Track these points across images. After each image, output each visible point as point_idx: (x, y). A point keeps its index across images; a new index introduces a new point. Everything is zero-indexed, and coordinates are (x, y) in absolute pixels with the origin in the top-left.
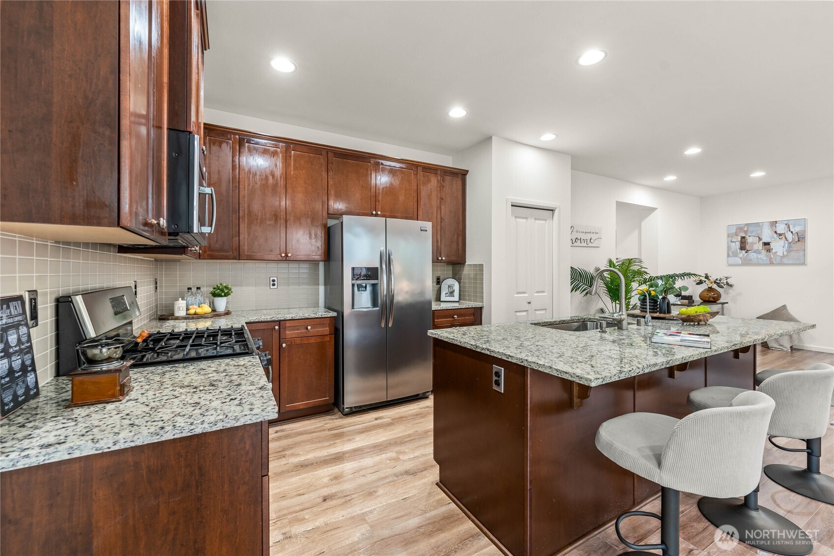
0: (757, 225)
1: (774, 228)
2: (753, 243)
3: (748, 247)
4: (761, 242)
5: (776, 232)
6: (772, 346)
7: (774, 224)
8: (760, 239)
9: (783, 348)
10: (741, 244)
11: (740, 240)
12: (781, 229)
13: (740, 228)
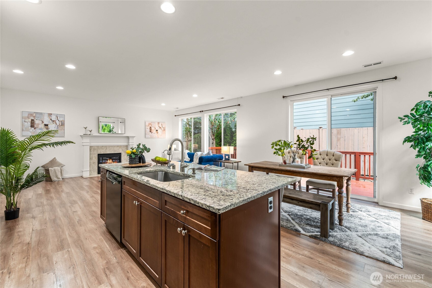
0: (41, 114)
1: (50, 117)
2: (38, 124)
3: (35, 126)
4: (43, 124)
5: (51, 119)
6: (54, 180)
7: (50, 115)
8: (43, 122)
9: (59, 180)
10: (31, 124)
11: (30, 121)
12: (54, 118)
13: (31, 114)
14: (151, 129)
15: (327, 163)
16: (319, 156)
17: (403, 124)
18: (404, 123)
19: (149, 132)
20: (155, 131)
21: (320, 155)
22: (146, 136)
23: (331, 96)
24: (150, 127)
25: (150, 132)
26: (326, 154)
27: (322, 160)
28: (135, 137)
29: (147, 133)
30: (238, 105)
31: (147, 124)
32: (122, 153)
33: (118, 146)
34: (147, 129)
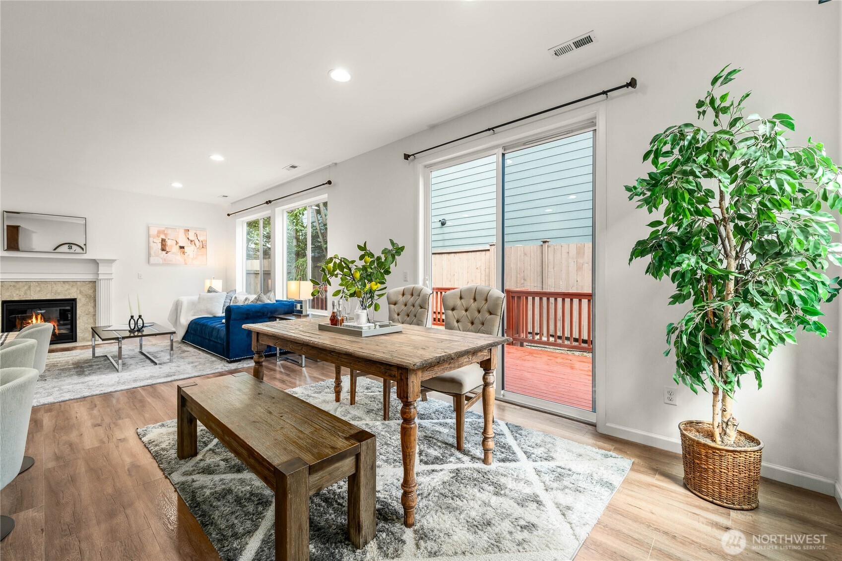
14: (163, 243)
15: (472, 320)
16: (459, 302)
17: (638, 207)
18: (640, 203)
19: (160, 251)
20: (176, 249)
21: (461, 298)
22: (152, 259)
23: (505, 148)
24: (163, 241)
25: (163, 250)
26: (473, 297)
27: (464, 312)
28: (116, 260)
29: (152, 253)
30: (326, 183)
31: (154, 231)
32: (80, 300)
33: (64, 282)
34: (152, 244)
